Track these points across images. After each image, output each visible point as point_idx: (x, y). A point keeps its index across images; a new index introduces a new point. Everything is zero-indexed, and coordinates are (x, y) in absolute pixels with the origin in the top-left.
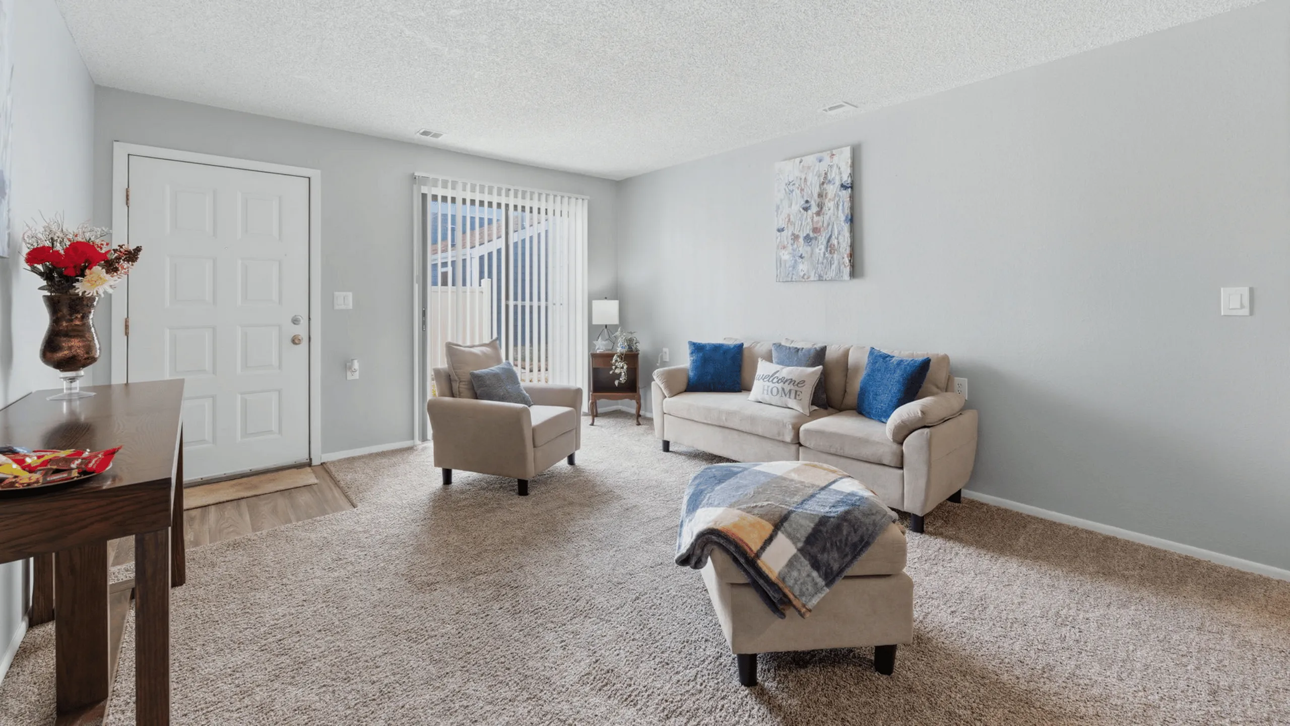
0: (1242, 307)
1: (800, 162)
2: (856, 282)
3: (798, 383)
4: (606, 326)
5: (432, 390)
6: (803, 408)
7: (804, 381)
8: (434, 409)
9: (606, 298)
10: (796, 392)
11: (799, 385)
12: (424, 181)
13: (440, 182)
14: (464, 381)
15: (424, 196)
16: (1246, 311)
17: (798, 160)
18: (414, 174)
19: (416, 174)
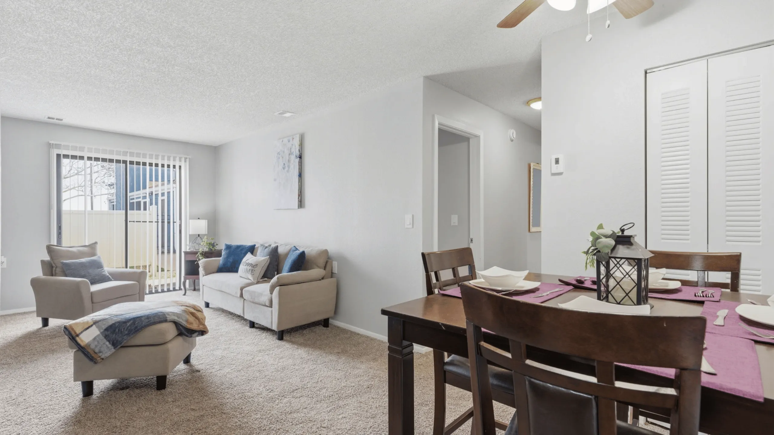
0: (410, 224)
1: (282, 141)
2: (301, 210)
3: (254, 266)
4: (199, 235)
5: (38, 273)
6: (254, 279)
7: (257, 265)
8: (35, 283)
9: (199, 218)
10: (252, 270)
11: (254, 267)
12: (58, 146)
13: (70, 147)
14: (59, 267)
15: (58, 156)
16: (411, 226)
17: (281, 140)
18: (49, 142)
19: (50, 142)
